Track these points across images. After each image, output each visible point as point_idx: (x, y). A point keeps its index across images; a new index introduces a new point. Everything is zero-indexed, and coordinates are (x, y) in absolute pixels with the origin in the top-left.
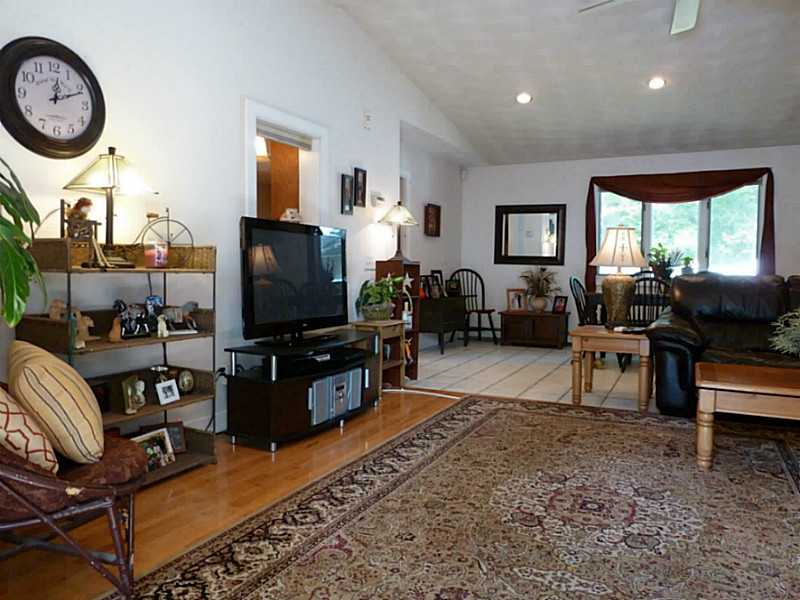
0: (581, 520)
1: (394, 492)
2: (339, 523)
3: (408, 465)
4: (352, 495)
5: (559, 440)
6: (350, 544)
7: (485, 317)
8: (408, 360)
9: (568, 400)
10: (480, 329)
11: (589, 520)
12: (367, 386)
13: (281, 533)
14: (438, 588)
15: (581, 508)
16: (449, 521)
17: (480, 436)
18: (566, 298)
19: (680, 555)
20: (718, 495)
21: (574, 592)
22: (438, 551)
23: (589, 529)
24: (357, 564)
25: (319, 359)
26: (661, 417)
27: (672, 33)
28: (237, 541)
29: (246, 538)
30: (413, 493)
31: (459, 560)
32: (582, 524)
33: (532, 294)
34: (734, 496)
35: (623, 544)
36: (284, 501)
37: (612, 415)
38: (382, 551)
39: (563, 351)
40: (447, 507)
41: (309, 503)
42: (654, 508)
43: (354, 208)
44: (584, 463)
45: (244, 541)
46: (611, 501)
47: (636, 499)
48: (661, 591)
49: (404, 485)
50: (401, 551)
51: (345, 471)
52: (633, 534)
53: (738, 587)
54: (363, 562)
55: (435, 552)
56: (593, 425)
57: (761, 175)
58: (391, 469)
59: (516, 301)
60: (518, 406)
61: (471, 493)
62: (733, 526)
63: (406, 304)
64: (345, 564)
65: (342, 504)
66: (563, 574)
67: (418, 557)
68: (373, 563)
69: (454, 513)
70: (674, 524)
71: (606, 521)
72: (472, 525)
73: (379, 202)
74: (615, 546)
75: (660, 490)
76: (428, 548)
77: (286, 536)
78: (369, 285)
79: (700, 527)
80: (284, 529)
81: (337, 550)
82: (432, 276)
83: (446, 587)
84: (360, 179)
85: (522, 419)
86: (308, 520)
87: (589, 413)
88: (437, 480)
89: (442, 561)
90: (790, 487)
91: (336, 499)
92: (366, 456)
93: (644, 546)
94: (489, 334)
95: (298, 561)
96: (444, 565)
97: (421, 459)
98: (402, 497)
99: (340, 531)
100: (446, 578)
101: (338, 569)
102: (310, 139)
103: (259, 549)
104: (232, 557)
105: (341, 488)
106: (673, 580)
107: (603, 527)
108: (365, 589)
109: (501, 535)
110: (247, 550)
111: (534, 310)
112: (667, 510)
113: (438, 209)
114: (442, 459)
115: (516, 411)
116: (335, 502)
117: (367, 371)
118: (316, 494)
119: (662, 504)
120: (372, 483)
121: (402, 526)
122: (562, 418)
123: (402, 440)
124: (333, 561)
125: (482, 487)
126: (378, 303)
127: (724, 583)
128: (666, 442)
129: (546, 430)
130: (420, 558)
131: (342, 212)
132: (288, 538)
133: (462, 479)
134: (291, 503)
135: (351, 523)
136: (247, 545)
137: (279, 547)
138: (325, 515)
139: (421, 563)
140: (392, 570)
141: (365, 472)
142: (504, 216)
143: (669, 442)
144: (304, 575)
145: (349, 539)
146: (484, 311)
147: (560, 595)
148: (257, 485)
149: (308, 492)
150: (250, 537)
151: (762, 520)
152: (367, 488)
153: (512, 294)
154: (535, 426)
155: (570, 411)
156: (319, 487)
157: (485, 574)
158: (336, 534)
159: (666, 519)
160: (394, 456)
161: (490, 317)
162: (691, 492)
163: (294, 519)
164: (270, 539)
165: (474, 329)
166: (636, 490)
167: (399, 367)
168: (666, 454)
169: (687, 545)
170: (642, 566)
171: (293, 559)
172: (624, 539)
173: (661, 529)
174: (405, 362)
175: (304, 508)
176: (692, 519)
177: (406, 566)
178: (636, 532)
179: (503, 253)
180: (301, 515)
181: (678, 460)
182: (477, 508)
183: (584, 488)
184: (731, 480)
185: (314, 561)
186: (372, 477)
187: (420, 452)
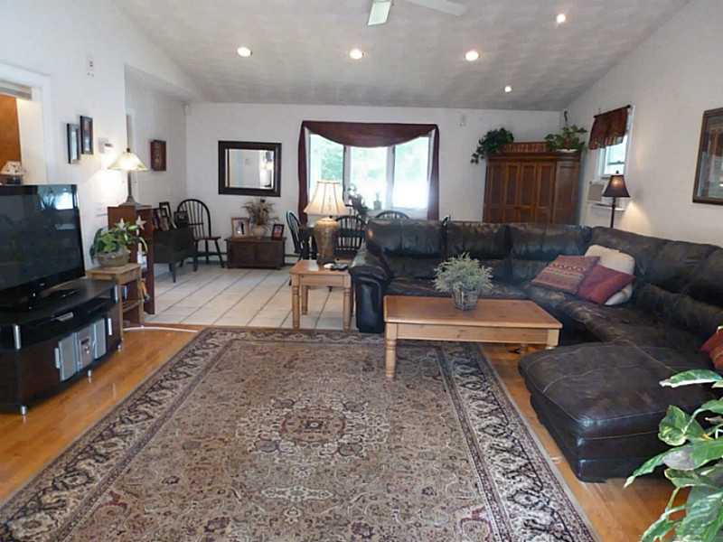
0: (307, 439)
1: (153, 440)
2: (109, 480)
3: (160, 409)
4: (115, 448)
5: (285, 366)
6: (125, 498)
7: (212, 243)
8: (145, 298)
9: (289, 325)
10: (207, 254)
11: (313, 437)
12: (110, 333)
13: (55, 500)
14: (205, 521)
15: (306, 428)
16: (205, 459)
17: (220, 370)
18: (283, 226)
19: (376, 455)
20: (400, 401)
21: (307, 501)
22: (200, 488)
23: (314, 446)
24: (132, 515)
25: (62, 319)
26: (360, 334)
27: (369, 24)
28: (12, 519)
29: (20, 514)
30: (170, 437)
31: (219, 493)
32: (309, 442)
33: (254, 222)
34: (409, 400)
35: (338, 454)
36: (50, 467)
37: (324, 336)
38: (152, 498)
39: (281, 271)
40: (202, 445)
41: (76, 464)
42: (358, 419)
43: (82, 156)
44: (306, 386)
45: (19, 518)
46: (328, 418)
47: (345, 413)
48: (364, 487)
49: (161, 430)
50: (170, 494)
51: (104, 425)
52: (344, 444)
53: (412, 473)
54: (138, 512)
55: (198, 490)
56: (310, 348)
57: (431, 130)
58: (146, 416)
59: (240, 228)
60: (249, 335)
61: (220, 429)
62: (409, 425)
63: (140, 245)
64: (123, 518)
65: (108, 459)
66: (298, 488)
67: (184, 497)
68: (147, 511)
69: (208, 450)
70: (371, 430)
71: (325, 437)
72: (224, 460)
73: (106, 148)
74: (333, 457)
75: (361, 402)
76: (191, 487)
77: (61, 503)
78: (102, 233)
79: (388, 430)
80: (56, 497)
81: (113, 506)
82: (161, 208)
83: (212, 519)
84: (86, 127)
85: (254, 348)
86: (78, 482)
87: (306, 336)
88: (189, 421)
89: (205, 497)
90: (444, 386)
91: (101, 455)
92: (119, 406)
93: (352, 453)
94: (216, 258)
95: (79, 525)
96: (207, 499)
97: (171, 401)
98: (161, 442)
99: (112, 487)
100: (210, 511)
101: (117, 523)
102: (29, 88)
103: (37, 522)
104: (10, 536)
105: (103, 442)
106: (371, 476)
107: (323, 442)
108: (145, 537)
109: (249, 463)
110: (25, 525)
111: (255, 237)
112: (367, 419)
113: (163, 144)
114: (190, 399)
115: (248, 340)
116: (101, 459)
117: (109, 320)
118: (81, 453)
119: (363, 414)
120: (132, 433)
121: (166, 471)
122: (286, 344)
123: (151, 383)
124: (112, 517)
125: (228, 421)
126: (113, 251)
127: (403, 472)
128: (364, 358)
129: (274, 358)
130: (187, 497)
131: (69, 162)
132: (62, 504)
133: (210, 416)
134: (57, 468)
135: (120, 478)
136: (23, 520)
137: (56, 516)
138: (93, 474)
139: (188, 502)
140: (165, 514)
141: (123, 422)
142: (226, 151)
143: (367, 357)
144: (87, 536)
145: (121, 493)
146: (211, 238)
147: (298, 505)
148: (16, 455)
149: (72, 453)
150: (24, 511)
151: (426, 416)
152: (128, 439)
153: (236, 222)
154: (264, 354)
155: (291, 336)
156: (81, 445)
157: (240, 500)
158: (109, 490)
159: (366, 427)
160: (147, 402)
161: (217, 244)
162: (383, 401)
163: (64, 484)
164: (44, 509)
165: (201, 254)
166: (345, 405)
167: (138, 307)
168: (365, 370)
169: (380, 446)
170: (352, 470)
171: (73, 524)
172: (338, 450)
173: (363, 436)
174: (143, 300)
175: (72, 471)
176: (383, 424)
177: (176, 507)
178: (346, 442)
179: (226, 185)
180: (70, 479)
181: (373, 373)
182: (226, 442)
183: (307, 409)
184: (408, 386)
185: (94, 521)
186: (130, 426)
187: (169, 394)
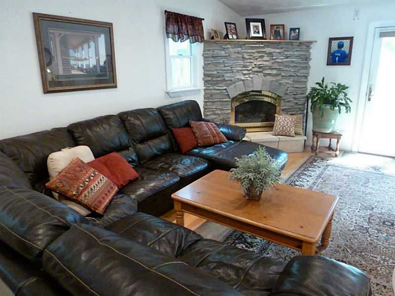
35: (373, 207)
42: (360, 221)
46: (380, 226)
47: (368, 226)
52: (370, 210)
70: (353, 213)
74: (376, 206)
75: (355, 231)
93: (366, 206)
107: (381, 214)
159: (356, 215)
166: (368, 232)
173: (359, 212)
176: (345, 214)
